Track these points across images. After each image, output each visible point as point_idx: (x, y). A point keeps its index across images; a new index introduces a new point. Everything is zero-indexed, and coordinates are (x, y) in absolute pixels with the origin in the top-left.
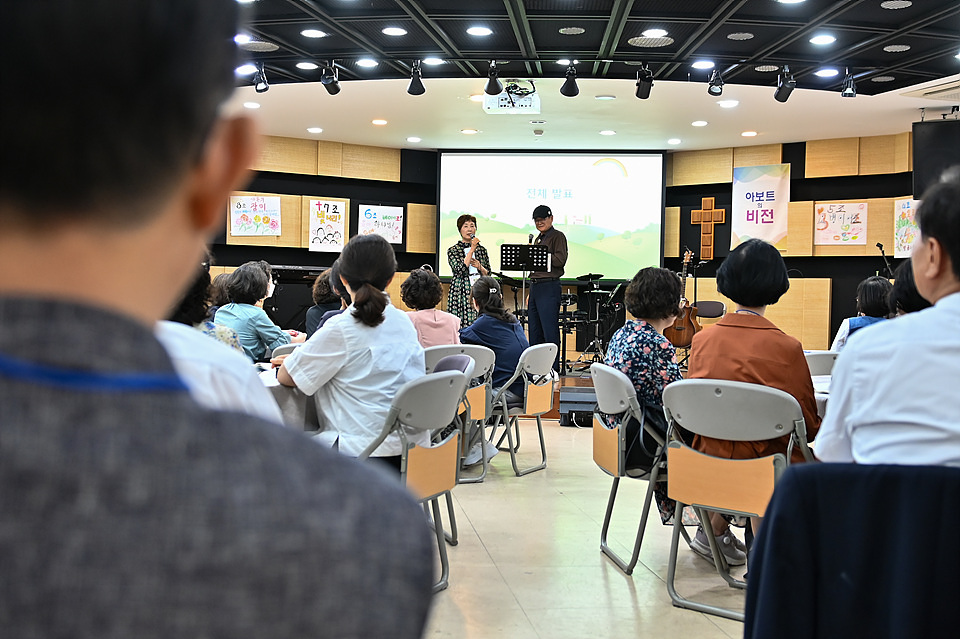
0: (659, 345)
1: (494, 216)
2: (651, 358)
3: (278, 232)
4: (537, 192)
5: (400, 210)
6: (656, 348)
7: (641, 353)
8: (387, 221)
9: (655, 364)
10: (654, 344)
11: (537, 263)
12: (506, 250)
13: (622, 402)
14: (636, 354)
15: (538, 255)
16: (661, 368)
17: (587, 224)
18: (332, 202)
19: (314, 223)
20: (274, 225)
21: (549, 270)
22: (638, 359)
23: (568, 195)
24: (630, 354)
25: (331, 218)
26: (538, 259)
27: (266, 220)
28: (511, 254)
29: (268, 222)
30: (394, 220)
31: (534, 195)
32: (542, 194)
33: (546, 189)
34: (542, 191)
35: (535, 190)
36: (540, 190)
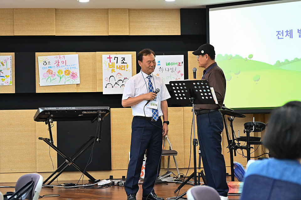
1: (251, 56)
3: (78, 81)
4: (285, 34)
5: (182, 57)
8: (170, 67)
18: (120, 55)
19: (106, 72)
20: (73, 76)
25: (120, 68)
27: (67, 72)
29: (69, 74)
30: (176, 66)
31: (283, 36)
32: (289, 35)
33: (292, 30)
34: (289, 32)
35: (283, 31)
36: (287, 31)
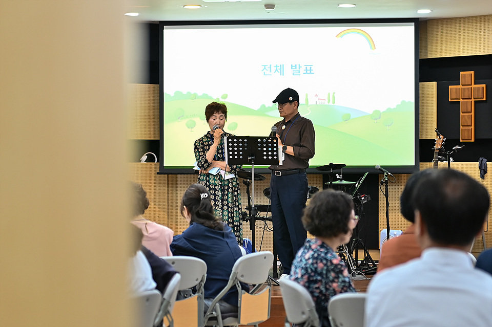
0: (331, 261)
2: (324, 272)
4: (273, 69)
6: (329, 264)
7: (316, 268)
9: (327, 277)
10: (327, 260)
11: (267, 155)
12: (233, 142)
13: (303, 313)
14: (311, 269)
15: (267, 147)
16: (333, 281)
17: (331, 103)
21: (281, 164)
22: (313, 274)
23: (309, 71)
24: (306, 269)
26: (267, 151)
28: (238, 147)
31: (270, 72)
32: (279, 71)
33: (283, 65)
34: (279, 68)
35: (270, 66)
36: (277, 66)
